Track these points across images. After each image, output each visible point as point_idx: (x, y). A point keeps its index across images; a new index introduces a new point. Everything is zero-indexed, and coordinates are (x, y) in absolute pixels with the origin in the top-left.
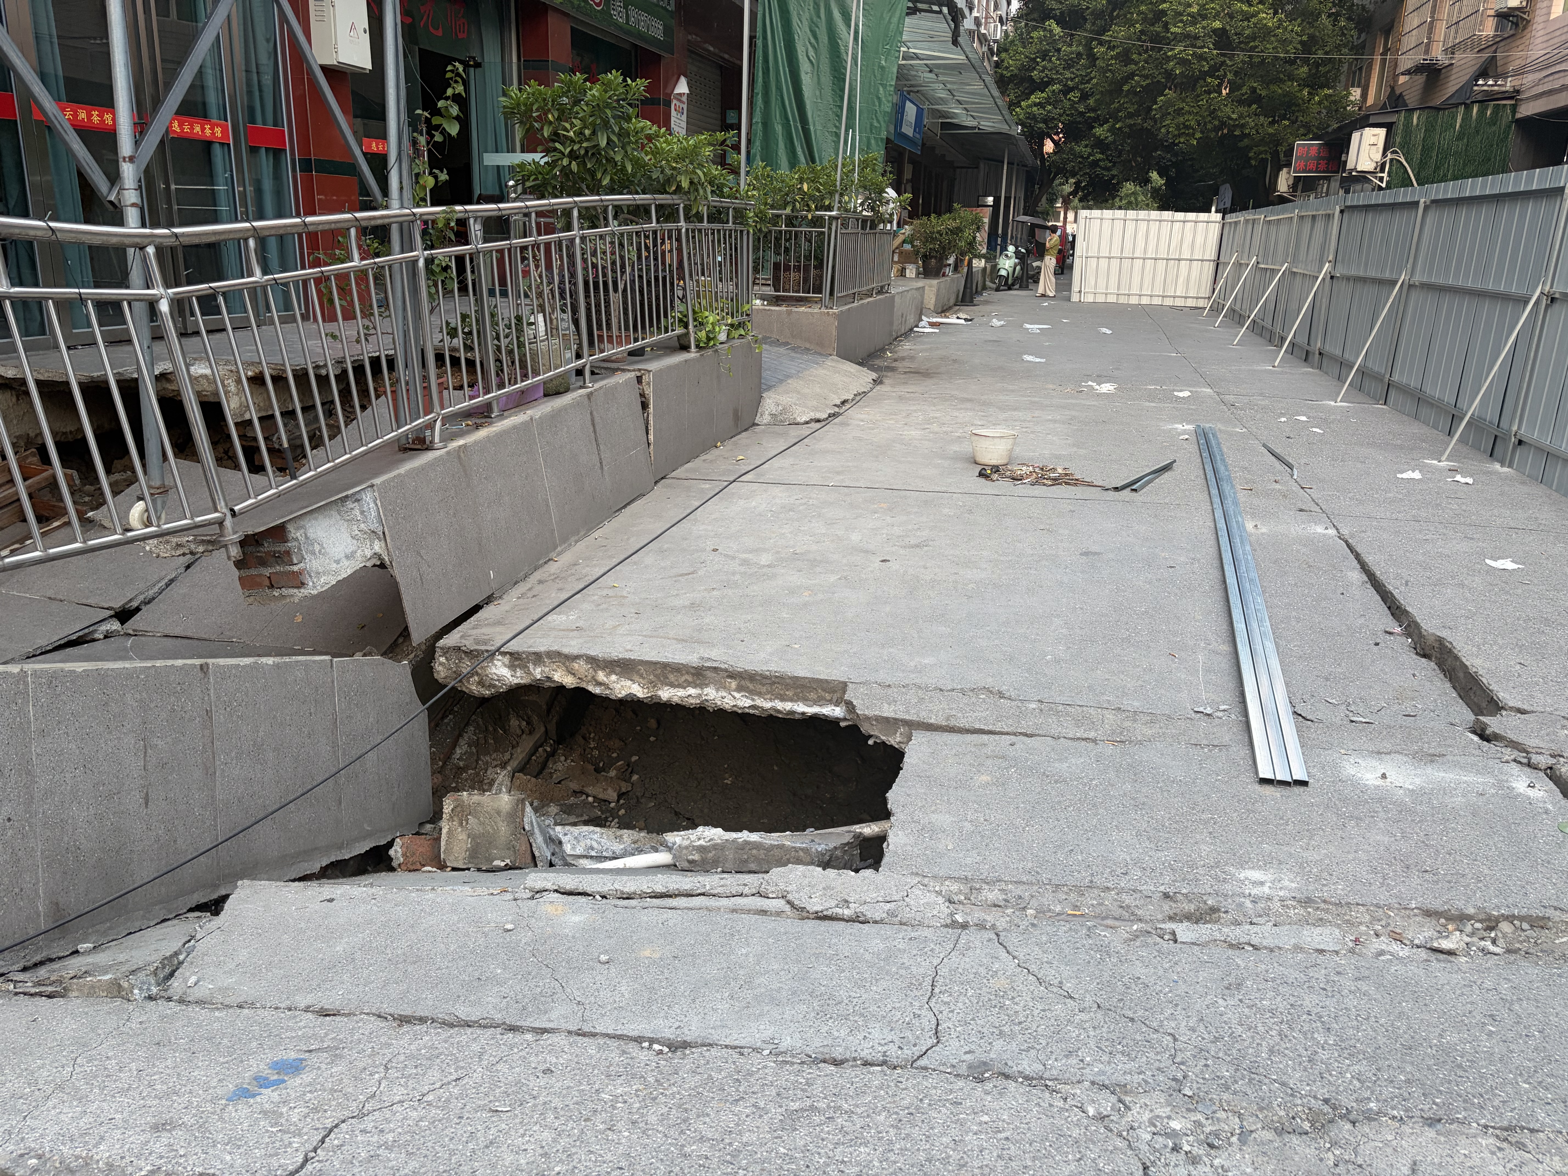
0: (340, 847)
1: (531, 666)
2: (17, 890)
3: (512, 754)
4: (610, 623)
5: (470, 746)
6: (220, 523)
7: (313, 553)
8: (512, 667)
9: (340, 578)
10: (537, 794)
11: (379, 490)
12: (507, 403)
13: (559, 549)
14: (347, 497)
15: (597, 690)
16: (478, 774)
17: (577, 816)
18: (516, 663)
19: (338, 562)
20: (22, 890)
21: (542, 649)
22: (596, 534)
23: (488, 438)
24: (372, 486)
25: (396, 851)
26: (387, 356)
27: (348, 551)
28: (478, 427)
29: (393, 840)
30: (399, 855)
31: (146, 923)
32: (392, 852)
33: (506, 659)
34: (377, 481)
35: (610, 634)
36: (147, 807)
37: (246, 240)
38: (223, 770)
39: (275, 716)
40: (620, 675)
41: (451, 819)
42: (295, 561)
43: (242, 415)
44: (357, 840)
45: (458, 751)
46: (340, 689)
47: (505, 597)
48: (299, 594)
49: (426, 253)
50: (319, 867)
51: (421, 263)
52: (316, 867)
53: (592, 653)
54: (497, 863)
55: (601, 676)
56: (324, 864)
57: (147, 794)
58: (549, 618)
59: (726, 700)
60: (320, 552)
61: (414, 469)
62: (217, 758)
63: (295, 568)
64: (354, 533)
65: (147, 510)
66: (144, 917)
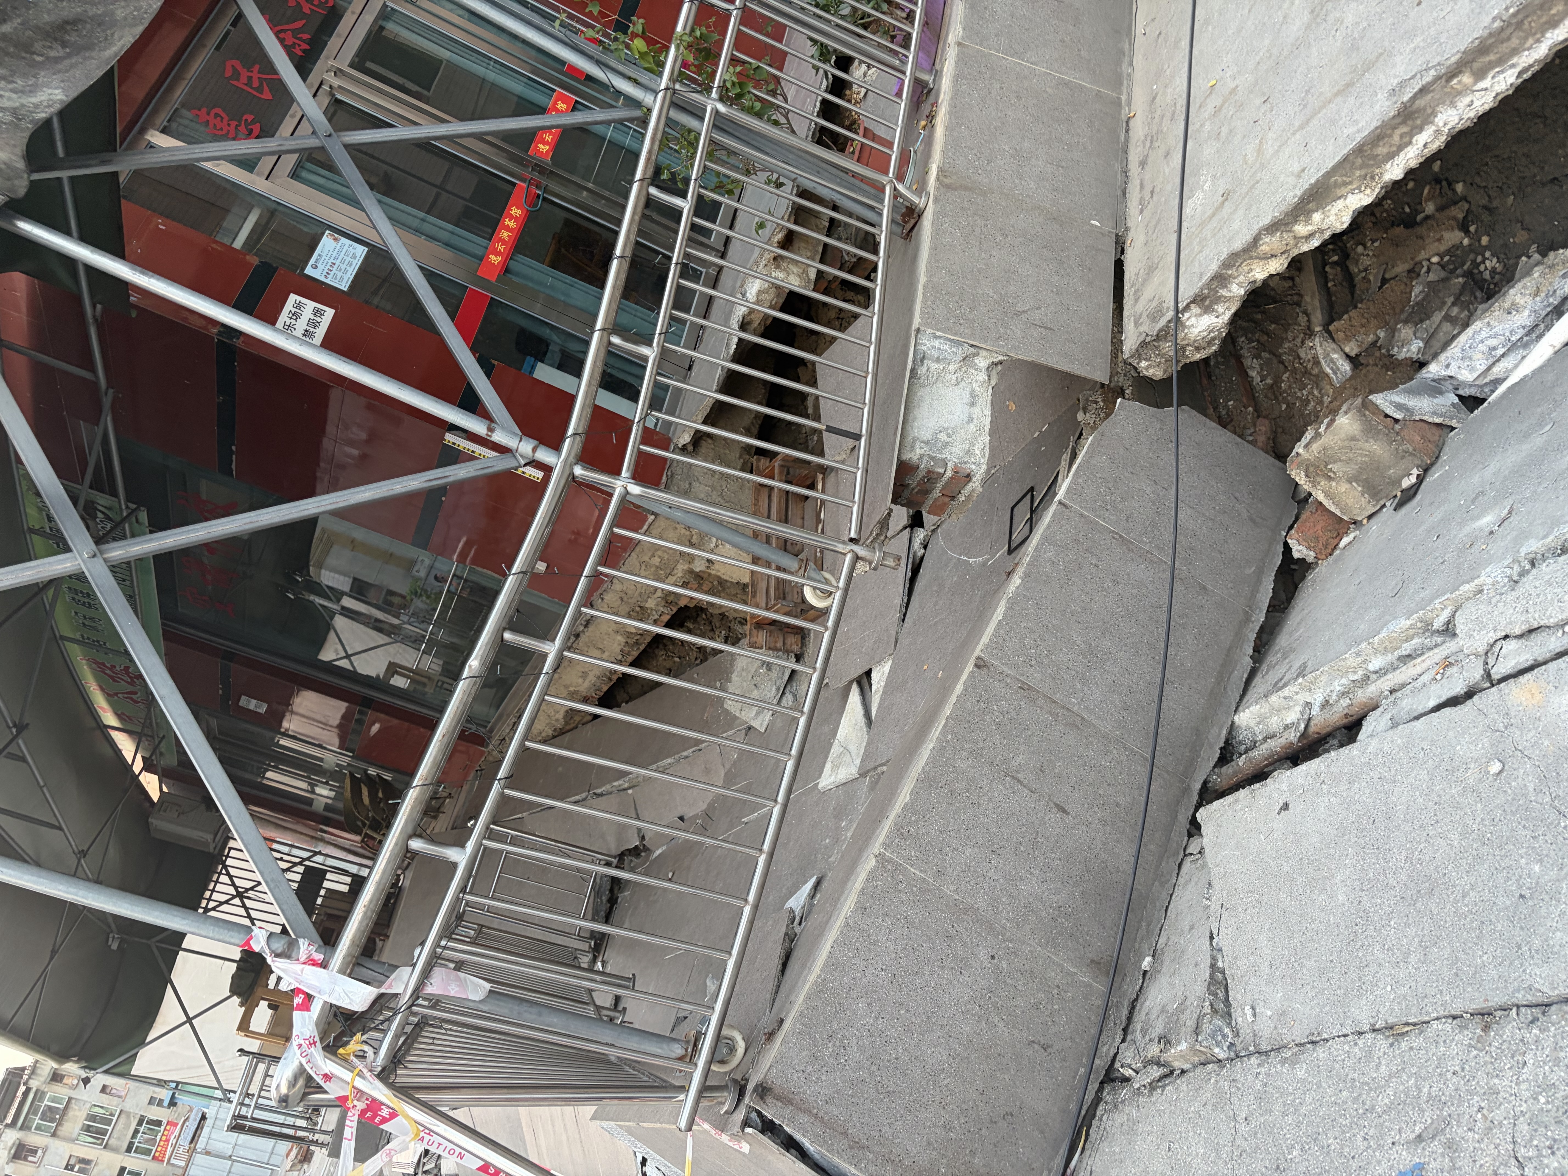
0: (1247, 619)
1: (1224, 292)
2: (1055, 991)
3: (1305, 313)
4: (1250, 150)
5: (1257, 356)
6: (857, 558)
7: (946, 445)
8: (1208, 310)
9: (987, 428)
10: (1374, 322)
11: (927, 325)
12: (928, 53)
13: (1124, 98)
14: (913, 370)
15: (1316, 243)
16: (1294, 371)
17: (1440, 309)
18: (1207, 302)
19: (970, 420)
20: (1058, 987)
21: (1214, 267)
22: (1139, 29)
23: (948, 129)
24: (918, 331)
25: (1299, 551)
26: (826, 91)
27: (967, 398)
28: (931, 117)
29: (1286, 544)
30: (1305, 551)
31: (1169, 886)
32: (1296, 555)
33: (1195, 309)
34: (917, 321)
35: (1263, 166)
36: (1068, 814)
37: (610, 343)
38: (1086, 708)
39: (1072, 612)
40: (1320, 207)
41: (1315, 484)
42: (941, 471)
43: (809, 280)
44: (1255, 591)
45: (1253, 374)
46: (1094, 510)
47: (1129, 225)
48: (976, 484)
49: (714, 95)
50: (1248, 659)
51: (721, 108)
52: (1247, 662)
53: (1266, 220)
54: (1406, 483)
55: (1301, 229)
56: (1251, 652)
57: (1057, 805)
58: (1187, 211)
59: (1477, 104)
60: (949, 436)
61: (929, 262)
62: (1070, 707)
63: (949, 474)
64: (954, 382)
65: (815, 588)
66: (1162, 884)
